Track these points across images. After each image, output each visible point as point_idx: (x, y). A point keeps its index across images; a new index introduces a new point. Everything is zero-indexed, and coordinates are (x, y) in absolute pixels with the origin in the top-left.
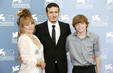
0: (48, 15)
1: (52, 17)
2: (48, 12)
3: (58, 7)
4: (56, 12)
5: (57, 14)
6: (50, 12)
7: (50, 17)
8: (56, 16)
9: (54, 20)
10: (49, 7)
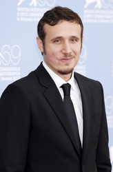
0: (48, 50)
1: (61, 56)
2: (47, 39)
3: (80, 23)
4: (73, 39)
5: (76, 46)
6: (53, 38)
7: (53, 54)
8: (73, 54)
9: (67, 65)
10: (48, 23)
